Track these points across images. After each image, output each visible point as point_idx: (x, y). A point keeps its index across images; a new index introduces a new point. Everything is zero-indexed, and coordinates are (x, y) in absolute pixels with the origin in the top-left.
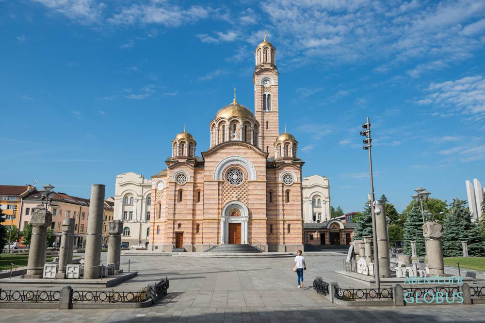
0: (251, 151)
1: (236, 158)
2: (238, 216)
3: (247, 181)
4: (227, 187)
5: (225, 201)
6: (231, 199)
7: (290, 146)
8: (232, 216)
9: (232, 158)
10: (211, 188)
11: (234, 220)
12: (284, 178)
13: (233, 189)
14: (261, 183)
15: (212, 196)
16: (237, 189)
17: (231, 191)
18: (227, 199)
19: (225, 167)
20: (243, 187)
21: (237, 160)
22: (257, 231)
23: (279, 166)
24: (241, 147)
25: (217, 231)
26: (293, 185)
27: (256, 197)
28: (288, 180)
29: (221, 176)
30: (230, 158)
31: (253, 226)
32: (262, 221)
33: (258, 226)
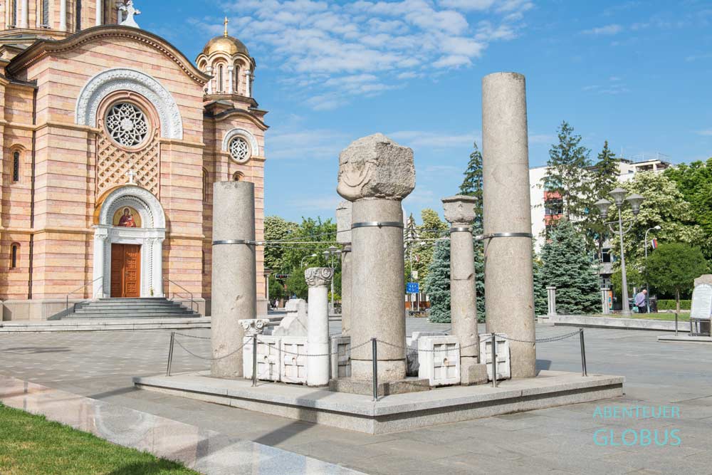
0: (170, 64)
1: (133, 75)
2: (135, 226)
3: (158, 139)
4: (107, 149)
5: (102, 185)
6: (117, 182)
7: (244, 71)
8: (120, 225)
9: (124, 74)
10: (68, 145)
11: (126, 236)
12: (231, 145)
13: (123, 156)
14: (193, 150)
15: (69, 169)
16: (133, 158)
17: (118, 161)
18: (107, 181)
19: (103, 94)
20: (147, 154)
21: (135, 81)
22: (182, 265)
23: (222, 114)
24: (145, 48)
25: (82, 263)
26: (248, 164)
27: (179, 183)
28: (239, 149)
29: (92, 116)
30: (118, 72)
31: (172, 253)
32: (193, 242)
33: (183, 254)
